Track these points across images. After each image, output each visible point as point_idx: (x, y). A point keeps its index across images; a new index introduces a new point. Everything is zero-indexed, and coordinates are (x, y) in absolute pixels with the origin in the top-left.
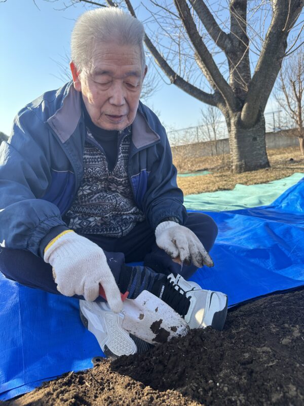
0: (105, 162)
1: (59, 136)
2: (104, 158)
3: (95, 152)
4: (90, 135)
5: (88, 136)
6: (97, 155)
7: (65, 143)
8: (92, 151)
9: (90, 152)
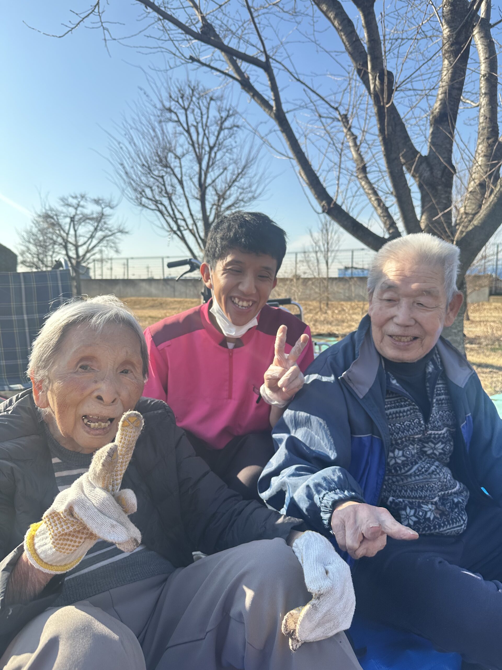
0: (418, 414)
1: (356, 391)
2: (416, 409)
3: (403, 403)
4: (394, 382)
5: (392, 384)
6: (405, 406)
7: (364, 397)
8: (398, 402)
9: (395, 403)
